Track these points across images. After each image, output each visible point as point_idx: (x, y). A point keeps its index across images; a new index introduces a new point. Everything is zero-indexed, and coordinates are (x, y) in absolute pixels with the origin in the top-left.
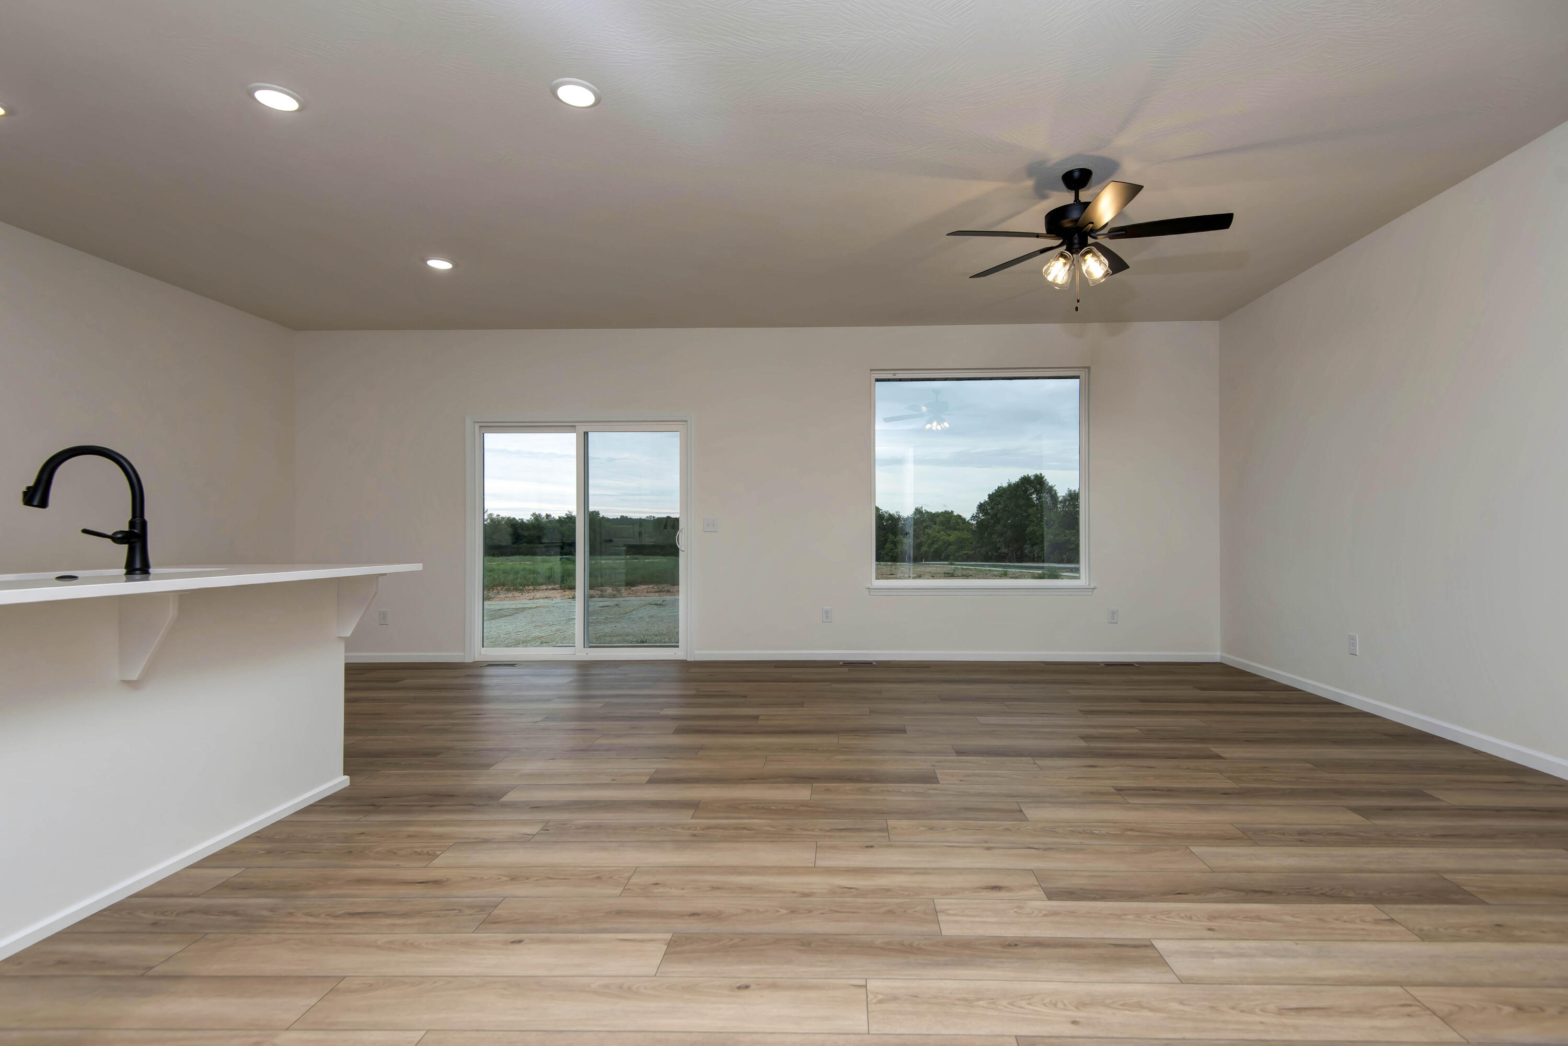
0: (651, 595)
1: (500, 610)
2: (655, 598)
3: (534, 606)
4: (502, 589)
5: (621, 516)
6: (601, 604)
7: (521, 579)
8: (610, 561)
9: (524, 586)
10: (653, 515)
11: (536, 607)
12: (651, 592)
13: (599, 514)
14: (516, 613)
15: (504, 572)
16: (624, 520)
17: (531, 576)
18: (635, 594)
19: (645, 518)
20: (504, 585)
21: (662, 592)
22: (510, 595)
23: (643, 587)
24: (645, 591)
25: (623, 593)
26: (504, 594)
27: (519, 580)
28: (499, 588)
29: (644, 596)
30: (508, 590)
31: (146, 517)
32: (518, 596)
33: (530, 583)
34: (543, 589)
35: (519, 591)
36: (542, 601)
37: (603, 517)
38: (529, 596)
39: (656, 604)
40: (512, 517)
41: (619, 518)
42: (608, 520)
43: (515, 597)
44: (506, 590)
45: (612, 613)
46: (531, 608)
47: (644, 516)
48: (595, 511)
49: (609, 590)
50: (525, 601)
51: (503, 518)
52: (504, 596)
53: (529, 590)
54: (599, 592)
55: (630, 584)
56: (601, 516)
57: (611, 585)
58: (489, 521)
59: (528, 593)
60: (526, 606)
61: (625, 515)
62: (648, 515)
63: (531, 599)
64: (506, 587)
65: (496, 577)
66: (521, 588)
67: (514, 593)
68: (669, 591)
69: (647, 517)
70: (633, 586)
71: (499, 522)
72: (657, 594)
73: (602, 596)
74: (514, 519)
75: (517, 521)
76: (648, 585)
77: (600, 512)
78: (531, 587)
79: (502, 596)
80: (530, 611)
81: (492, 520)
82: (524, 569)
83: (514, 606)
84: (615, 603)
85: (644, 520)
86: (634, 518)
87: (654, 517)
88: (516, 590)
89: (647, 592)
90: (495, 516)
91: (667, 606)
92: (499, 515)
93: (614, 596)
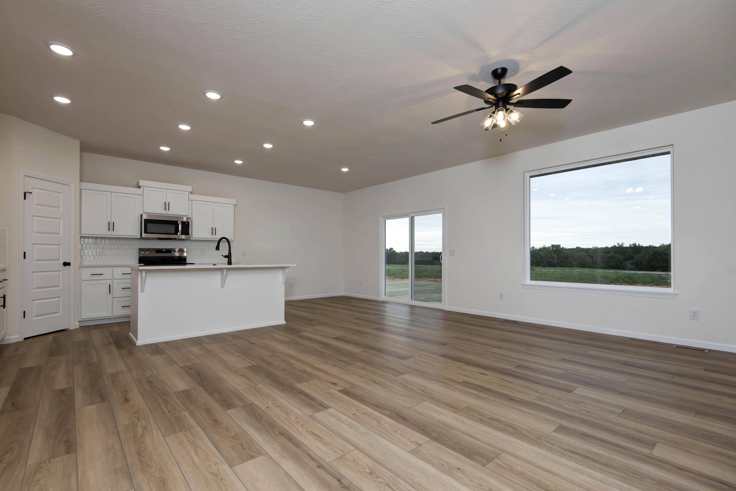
5: (577, 247)
13: (560, 246)
16: (578, 250)
19: (591, 248)
31: (231, 252)
37: (563, 248)
41: (575, 248)
42: (566, 249)
48: (558, 245)
56: (561, 247)
69: (593, 247)
77: (561, 245)
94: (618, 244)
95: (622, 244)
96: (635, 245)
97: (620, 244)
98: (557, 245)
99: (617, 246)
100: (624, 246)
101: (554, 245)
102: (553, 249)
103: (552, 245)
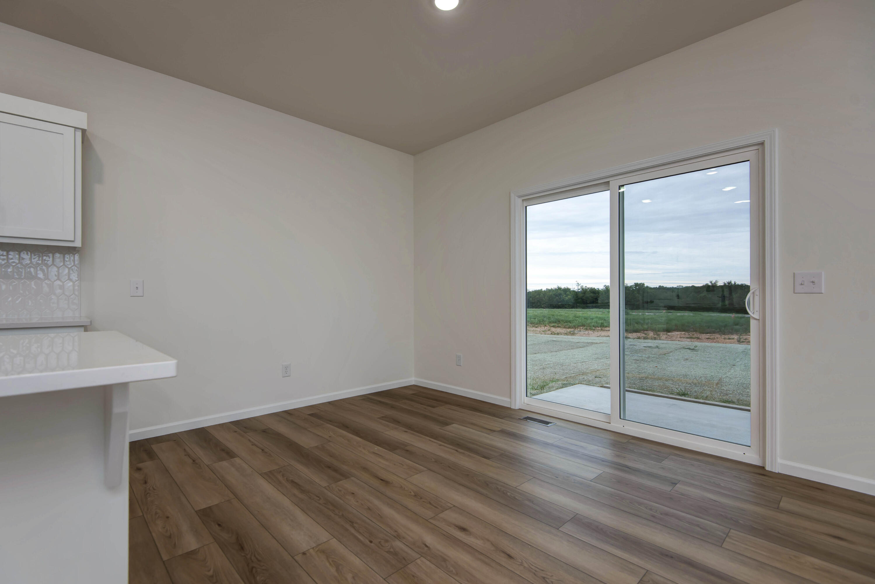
0: (683, 340)
1: (578, 342)
2: (687, 343)
3: (598, 342)
4: (583, 328)
5: (659, 286)
6: (645, 345)
7: (594, 323)
8: (652, 314)
9: (595, 327)
10: (681, 285)
11: (600, 343)
12: (684, 338)
13: (644, 285)
14: (587, 346)
15: (585, 318)
16: (661, 288)
17: (600, 321)
18: (671, 339)
19: (676, 287)
20: (583, 325)
21: (693, 338)
22: (586, 332)
23: (677, 333)
24: (679, 336)
25: (662, 337)
26: (584, 332)
27: (593, 324)
28: (582, 328)
29: (679, 341)
30: (586, 329)
32: (591, 334)
33: (599, 326)
34: (607, 330)
35: (592, 331)
36: (605, 338)
37: (647, 287)
38: (597, 334)
39: (689, 349)
40: (593, 287)
41: (658, 287)
42: (651, 288)
43: (589, 334)
44: (585, 329)
45: (653, 353)
46: (597, 343)
47: (675, 286)
48: (642, 283)
49: (651, 334)
50: (592, 338)
51: (588, 288)
52: (583, 333)
53: (598, 330)
54: (643, 335)
55: (668, 330)
56: (646, 286)
57: (653, 330)
58: (581, 289)
59: (598, 332)
60: (594, 341)
61: (662, 285)
62: (678, 285)
63: (598, 336)
64: (585, 327)
65: (580, 321)
66: (594, 328)
67: (590, 331)
68: (698, 338)
69: (677, 286)
70: (669, 332)
71: (586, 290)
72: (688, 340)
73: (645, 338)
74: (594, 288)
75: (596, 290)
76: (680, 332)
78: (600, 328)
79: (582, 333)
80: (596, 345)
81: (583, 289)
82: (597, 317)
83: (586, 341)
84: (655, 345)
85: (675, 288)
86: (668, 287)
87: (682, 286)
88: (591, 329)
89: (681, 338)
90: (584, 287)
91: (699, 351)
92: (586, 287)
93: (655, 339)
94: (711, 282)
95: (716, 282)
96: (729, 283)
97: (713, 282)
98: (640, 284)
99: (710, 284)
100: (718, 285)
101: (637, 283)
102: (636, 288)
103: (635, 283)
